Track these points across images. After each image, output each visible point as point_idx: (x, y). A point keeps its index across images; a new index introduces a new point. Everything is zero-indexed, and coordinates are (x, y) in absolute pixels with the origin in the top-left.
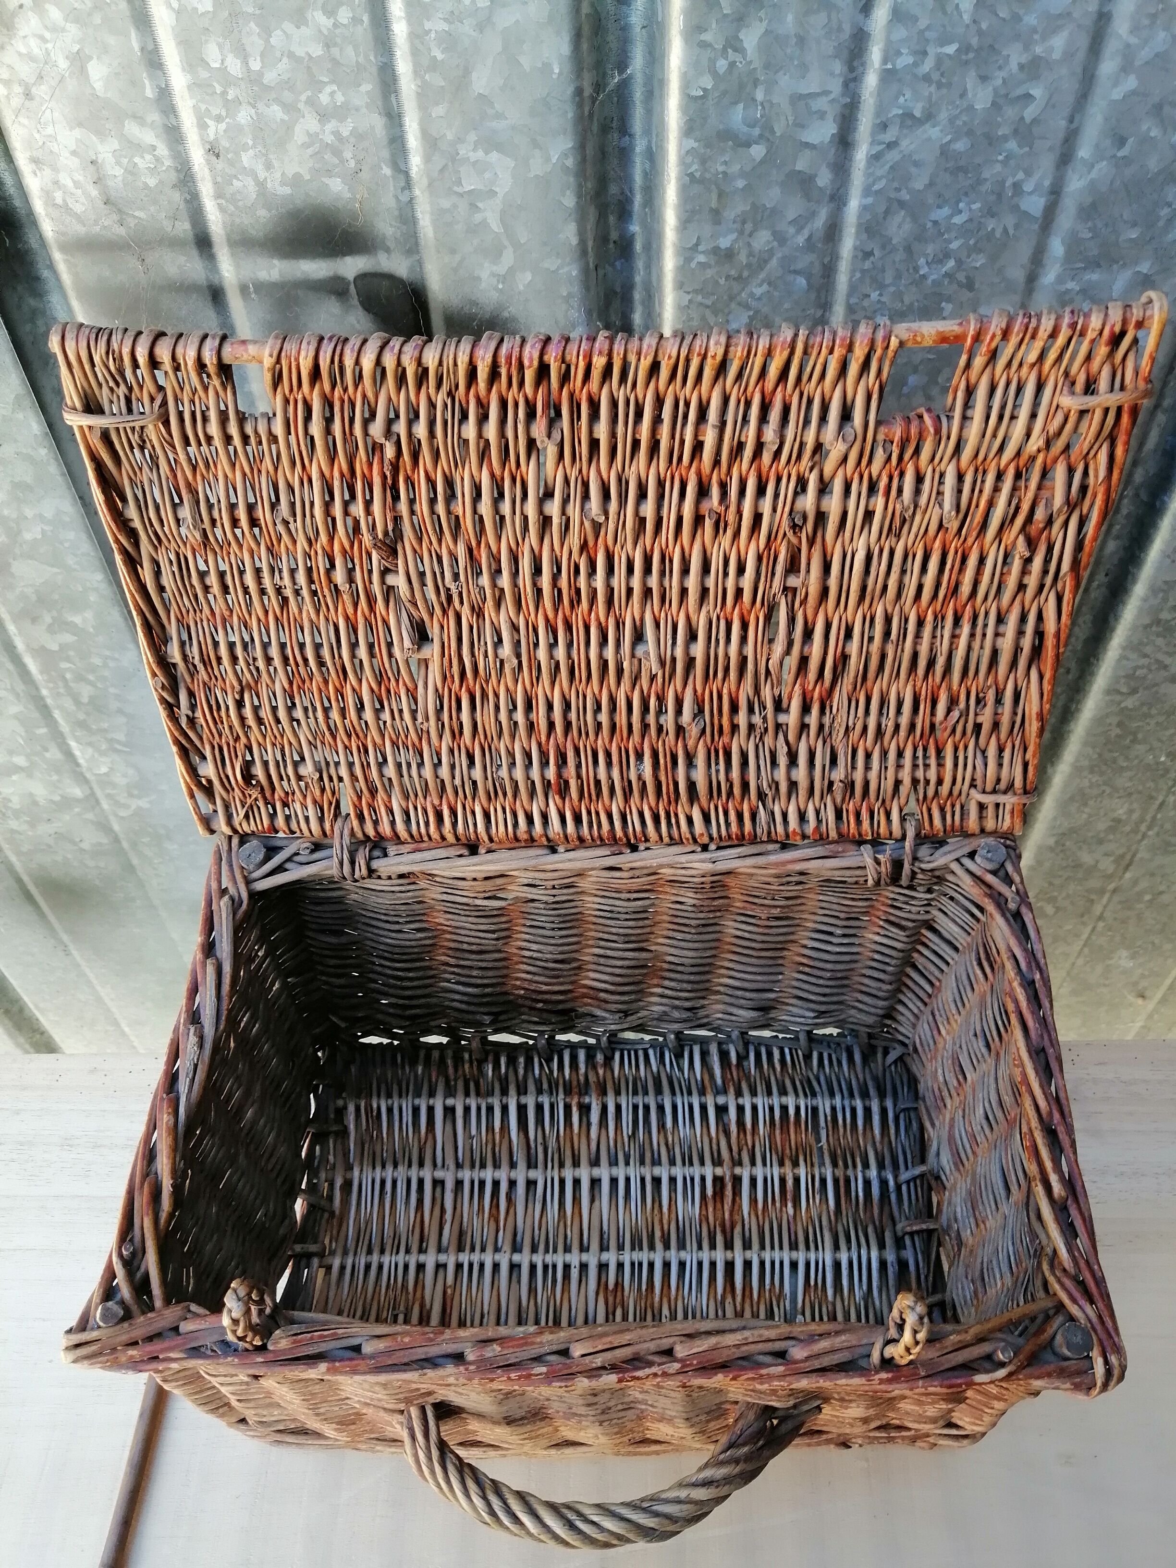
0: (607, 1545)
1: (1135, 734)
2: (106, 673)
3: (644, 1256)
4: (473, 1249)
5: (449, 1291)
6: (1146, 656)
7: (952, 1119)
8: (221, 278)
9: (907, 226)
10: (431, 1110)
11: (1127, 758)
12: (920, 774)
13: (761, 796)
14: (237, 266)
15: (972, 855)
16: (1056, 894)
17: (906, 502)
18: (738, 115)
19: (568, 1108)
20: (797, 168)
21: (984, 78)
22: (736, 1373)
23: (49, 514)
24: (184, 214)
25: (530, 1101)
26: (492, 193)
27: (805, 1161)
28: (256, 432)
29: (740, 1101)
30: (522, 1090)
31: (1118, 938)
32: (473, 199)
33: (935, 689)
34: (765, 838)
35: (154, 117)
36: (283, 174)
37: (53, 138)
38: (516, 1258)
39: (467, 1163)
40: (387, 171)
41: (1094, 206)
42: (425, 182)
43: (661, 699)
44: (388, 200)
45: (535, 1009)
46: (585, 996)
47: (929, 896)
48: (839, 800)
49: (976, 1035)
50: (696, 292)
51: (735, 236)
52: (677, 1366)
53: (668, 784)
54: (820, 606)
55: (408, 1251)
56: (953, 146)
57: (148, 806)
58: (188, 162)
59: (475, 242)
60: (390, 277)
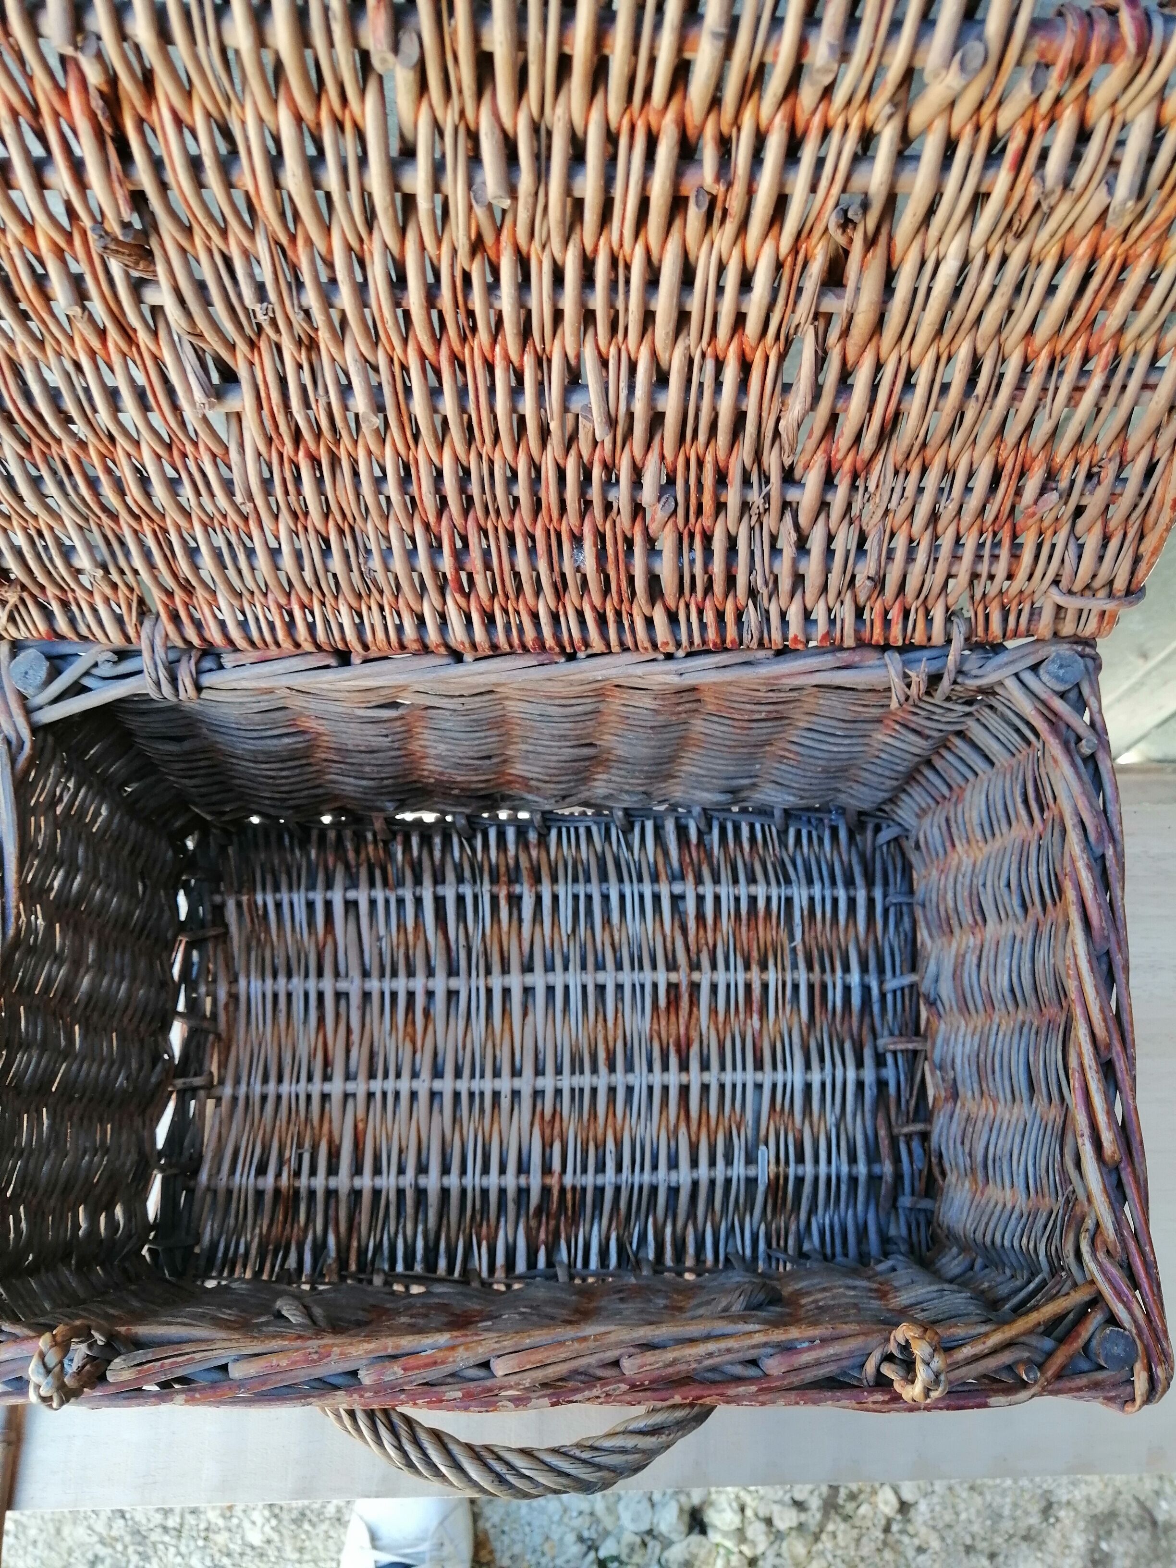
3: (586, 1080)
4: (386, 1076)
5: (361, 1126)
7: (961, 957)
10: (328, 904)
12: (983, 569)
13: (753, 593)
15: (1034, 668)
17: (1050, 179)
19: (494, 899)
25: (449, 892)
27: (776, 964)
29: (701, 890)
30: (439, 879)
33: (1028, 460)
34: (754, 645)
38: (438, 1085)
39: (375, 973)
43: (609, 468)
45: (450, 794)
46: (513, 783)
48: (862, 598)
53: (619, 579)
54: (870, 339)
55: (310, 1079)
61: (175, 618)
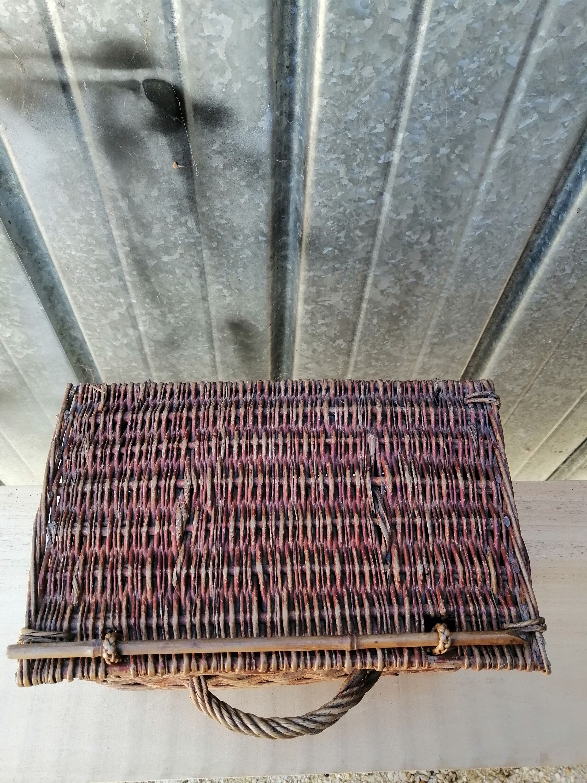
1: (537, 330)
2: (8, 286)
6: (546, 293)
8: (67, 77)
9: (446, 68)
11: (532, 341)
14: (76, 71)
20: (389, 33)
24: (45, 40)
26: (220, 38)
31: (519, 424)
32: (210, 41)
36: (102, 20)
40: (161, 22)
41: (544, 62)
42: (183, 29)
44: (162, 38)
50: (330, 98)
51: (353, 69)
56: (473, 25)
57: (32, 353)
58: (47, 9)
59: (210, 65)
60: (163, 82)
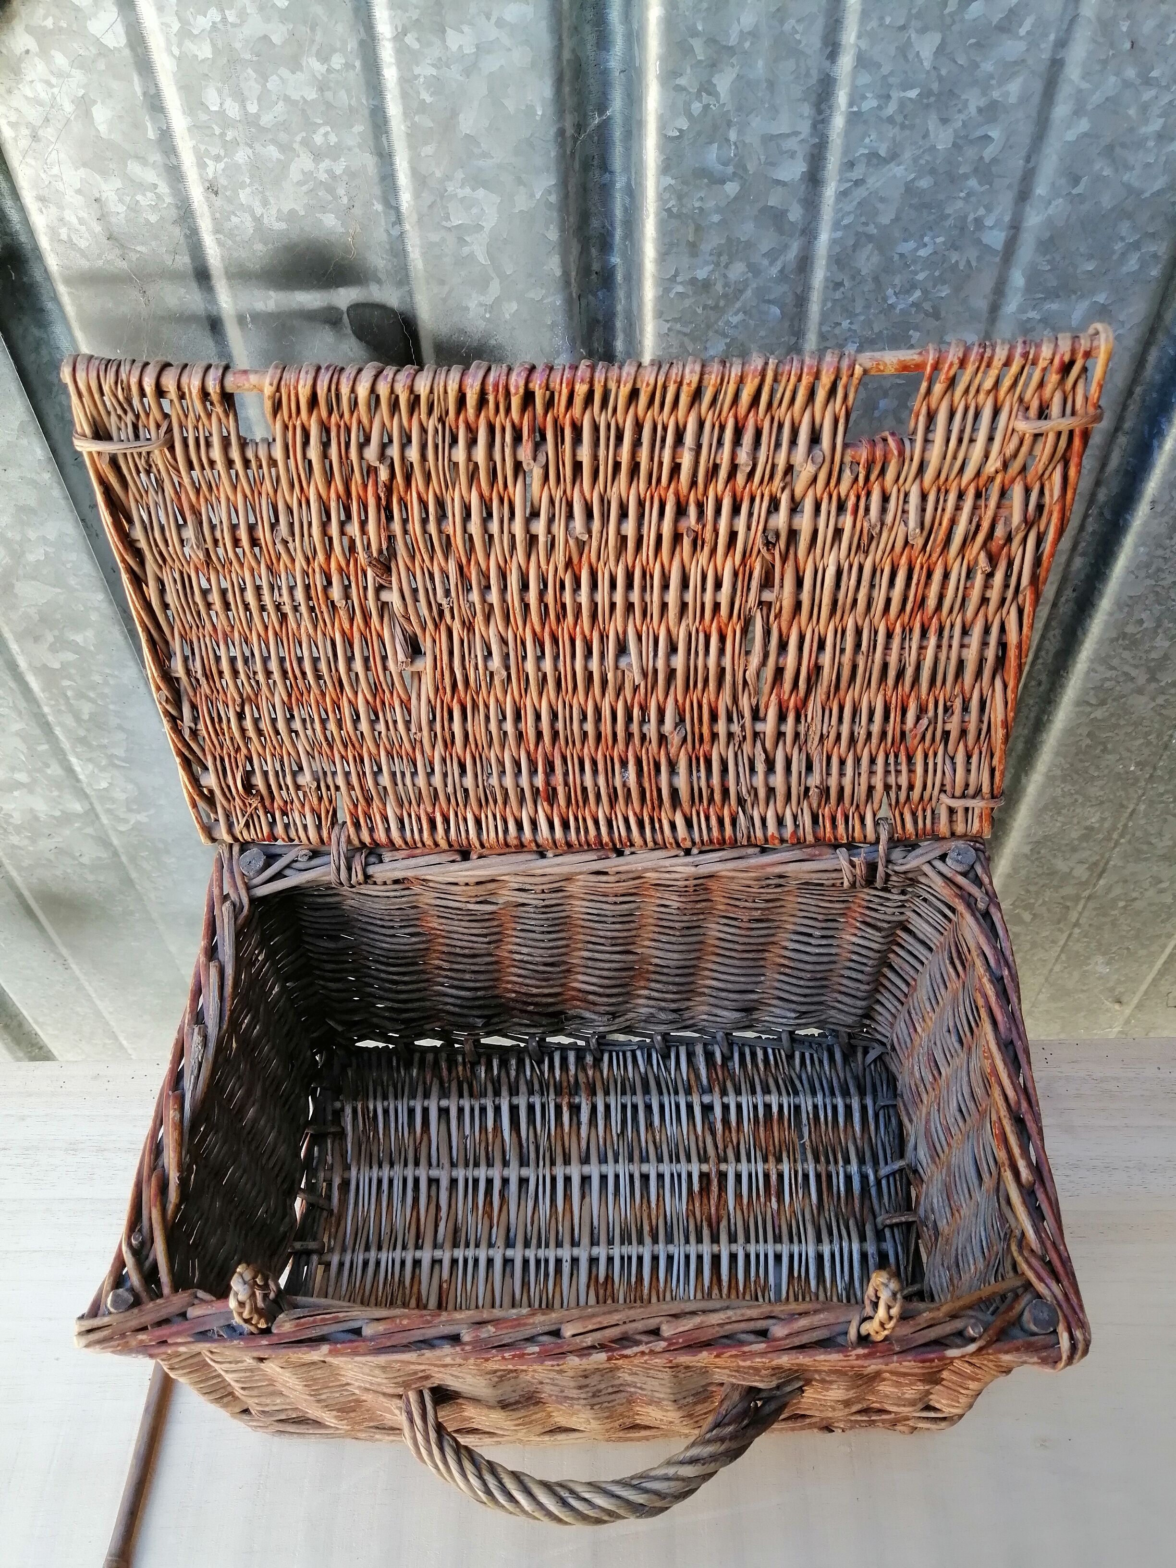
0: (598, 1521)
1: (1104, 744)
2: (107, 690)
3: (633, 1250)
4: (467, 1246)
5: (445, 1286)
6: (1113, 668)
7: (929, 1114)
8: (219, 309)
9: (875, 259)
10: (426, 1111)
11: (1098, 768)
12: (892, 780)
13: (741, 802)
14: (235, 297)
15: (943, 858)
16: (1032, 901)
17: (873, 520)
18: (712, 155)
19: (558, 1108)
20: (769, 204)
21: (945, 121)
22: (721, 1351)
23: (51, 537)
24: (184, 248)
25: (522, 1101)
26: (479, 228)
27: (789, 1157)
28: (257, 457)
29: (725, 1100)
30: (514, 1091)
31: (1093, 945)
32: (461, 234)
33: (905, 698)
34: (745, 843)
35: (156, 157)
36: (279, 210)
37: (59, 177)
38: (510, 1253)
39: (461, 1163)
40: (379, 207)
41: (1051, 239)
42: (415, 217)
43: (644, 709)
44: (379, 234)
45: (526, 1012)
46: (574, 998)
47: (903, 898)
48: (815, 805)
49: (949, 1031)
50: (675, 320)
51: (711, 267)
52: (663, 1344)
53: (651, 791)
54: (794, 618)
55: (404, 1248)
56: (917, 184)
57: (146, 820)
58: (188, 199)
59: (463, 273)
60: (382, 307)
61: (357, 825)
